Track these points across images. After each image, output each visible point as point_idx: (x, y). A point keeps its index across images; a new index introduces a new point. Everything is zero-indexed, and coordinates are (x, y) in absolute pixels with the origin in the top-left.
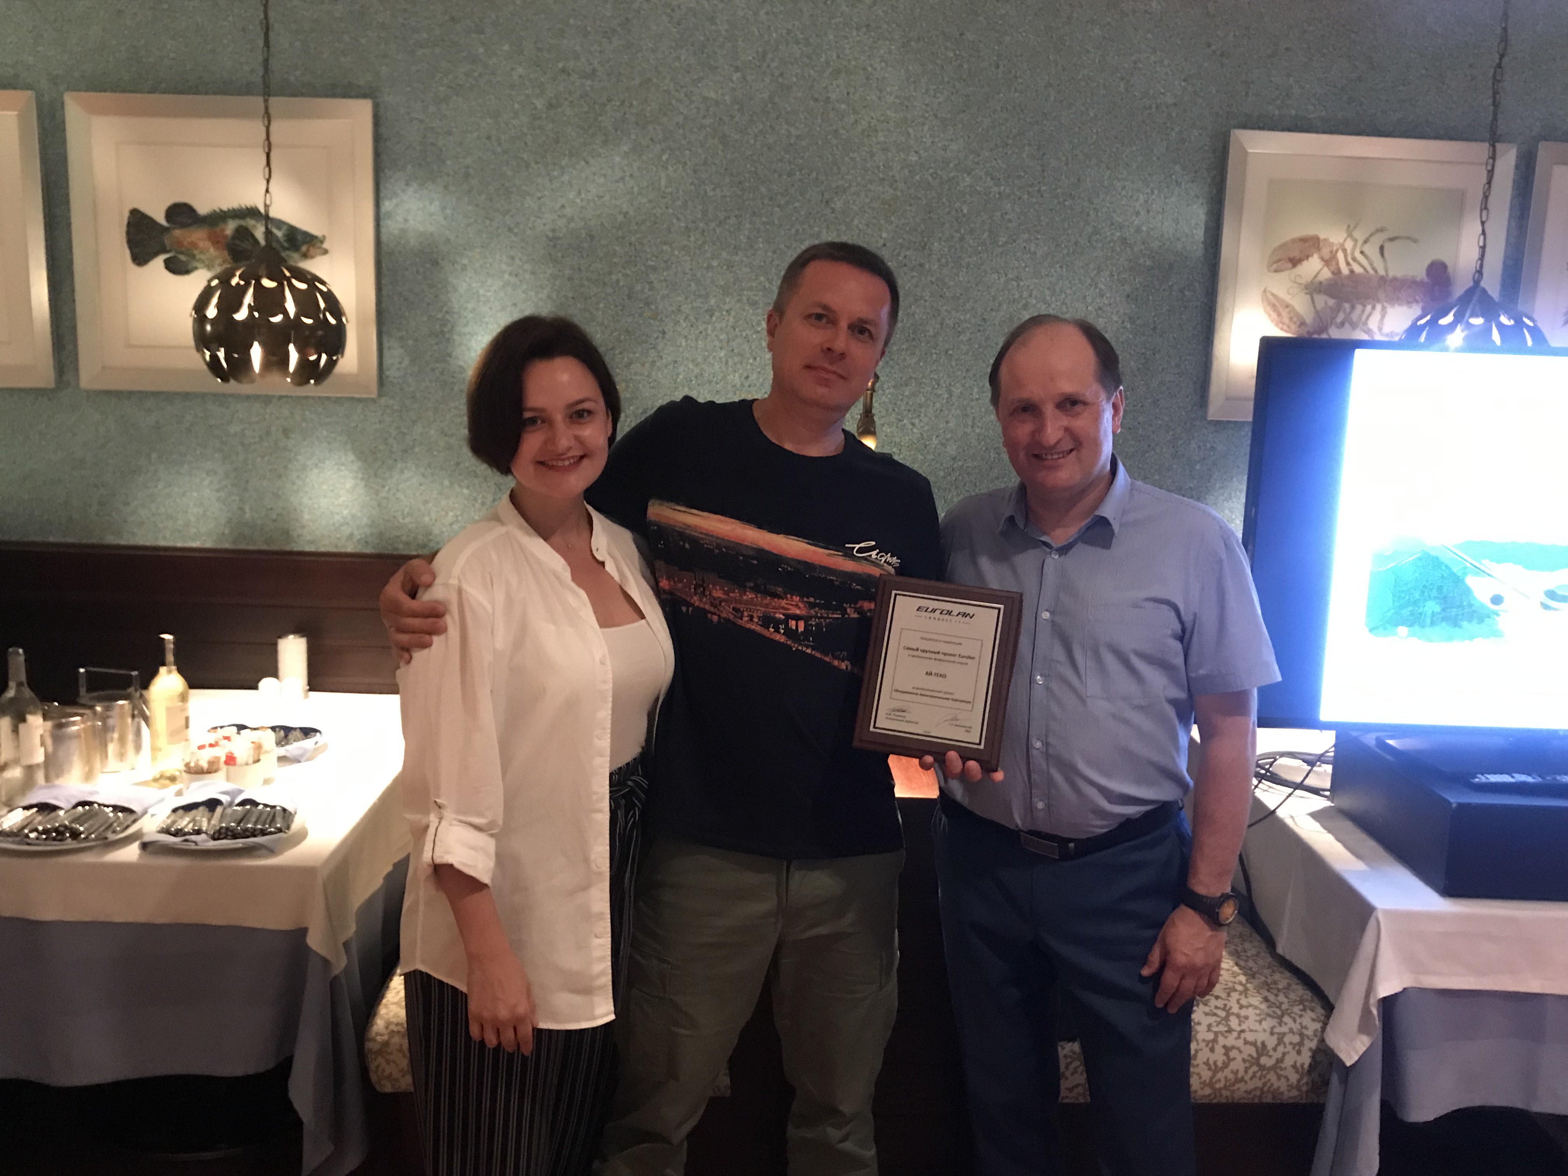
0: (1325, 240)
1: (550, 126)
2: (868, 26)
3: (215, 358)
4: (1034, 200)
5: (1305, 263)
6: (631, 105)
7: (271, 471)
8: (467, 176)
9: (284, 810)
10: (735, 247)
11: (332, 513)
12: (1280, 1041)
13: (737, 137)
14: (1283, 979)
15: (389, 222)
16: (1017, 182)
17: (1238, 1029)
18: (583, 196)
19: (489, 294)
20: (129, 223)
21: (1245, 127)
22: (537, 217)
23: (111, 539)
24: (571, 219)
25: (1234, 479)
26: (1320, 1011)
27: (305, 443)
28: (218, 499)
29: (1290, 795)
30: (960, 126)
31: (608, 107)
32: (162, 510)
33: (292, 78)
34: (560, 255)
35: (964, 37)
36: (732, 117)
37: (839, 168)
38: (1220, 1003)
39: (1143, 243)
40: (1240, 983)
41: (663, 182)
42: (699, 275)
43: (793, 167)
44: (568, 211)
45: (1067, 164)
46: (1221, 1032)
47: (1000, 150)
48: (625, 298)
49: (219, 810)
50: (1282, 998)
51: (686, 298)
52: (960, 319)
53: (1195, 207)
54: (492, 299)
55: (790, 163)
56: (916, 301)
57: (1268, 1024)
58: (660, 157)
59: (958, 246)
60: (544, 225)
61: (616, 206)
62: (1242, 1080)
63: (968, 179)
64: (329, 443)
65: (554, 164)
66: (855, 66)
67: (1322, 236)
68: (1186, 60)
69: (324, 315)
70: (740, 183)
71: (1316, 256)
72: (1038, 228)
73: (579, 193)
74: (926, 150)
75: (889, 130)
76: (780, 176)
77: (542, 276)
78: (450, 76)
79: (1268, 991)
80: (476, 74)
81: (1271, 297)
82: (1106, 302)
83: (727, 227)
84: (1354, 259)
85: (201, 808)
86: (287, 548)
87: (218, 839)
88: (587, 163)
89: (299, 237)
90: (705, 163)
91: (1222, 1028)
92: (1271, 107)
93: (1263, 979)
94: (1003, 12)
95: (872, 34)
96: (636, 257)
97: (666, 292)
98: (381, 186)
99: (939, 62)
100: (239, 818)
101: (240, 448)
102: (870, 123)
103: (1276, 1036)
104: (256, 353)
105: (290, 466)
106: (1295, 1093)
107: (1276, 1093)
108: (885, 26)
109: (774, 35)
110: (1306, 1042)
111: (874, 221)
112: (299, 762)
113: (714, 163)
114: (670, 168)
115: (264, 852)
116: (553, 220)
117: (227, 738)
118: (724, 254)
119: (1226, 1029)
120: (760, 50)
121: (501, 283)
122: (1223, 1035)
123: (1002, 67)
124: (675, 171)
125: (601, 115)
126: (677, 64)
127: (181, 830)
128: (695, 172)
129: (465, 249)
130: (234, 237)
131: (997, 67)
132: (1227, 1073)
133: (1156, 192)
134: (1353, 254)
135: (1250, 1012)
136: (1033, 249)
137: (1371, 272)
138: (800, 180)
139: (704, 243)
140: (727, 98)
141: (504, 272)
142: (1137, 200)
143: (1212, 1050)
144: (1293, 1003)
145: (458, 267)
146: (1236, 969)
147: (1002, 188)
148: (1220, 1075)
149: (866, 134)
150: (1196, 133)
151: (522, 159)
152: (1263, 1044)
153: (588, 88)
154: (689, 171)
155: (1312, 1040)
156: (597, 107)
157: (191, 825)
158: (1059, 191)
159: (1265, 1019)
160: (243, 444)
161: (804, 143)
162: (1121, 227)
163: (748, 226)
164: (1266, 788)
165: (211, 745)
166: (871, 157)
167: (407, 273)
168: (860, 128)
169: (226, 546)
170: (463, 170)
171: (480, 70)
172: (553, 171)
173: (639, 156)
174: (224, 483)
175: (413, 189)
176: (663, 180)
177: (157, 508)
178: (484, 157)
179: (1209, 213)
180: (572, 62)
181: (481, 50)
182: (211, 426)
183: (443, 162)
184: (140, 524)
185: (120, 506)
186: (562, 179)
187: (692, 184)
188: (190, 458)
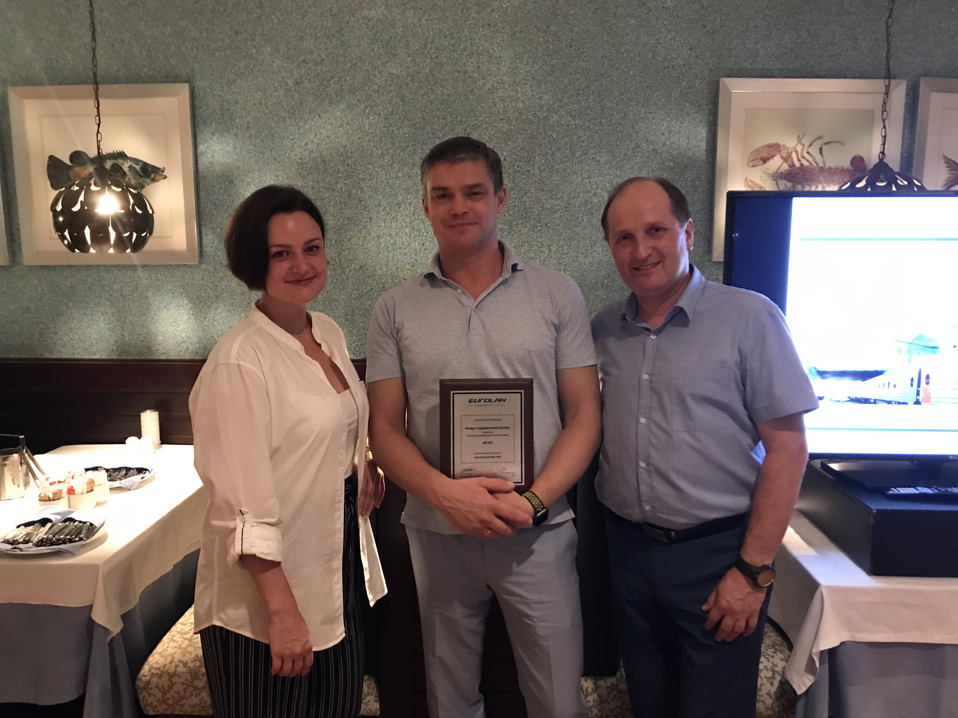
0: (783, 145)
1: (297, 95)
2: (489, 25)
4: (598, 128)
5: (771, 160)
6: (346, 80)
7: (139, 311)
8: (248, 127)
9: (92, 525)
10: (412, 165)
11: (175, 335)
13: (410, 97)
15: (203, 158)
16: (586, 117)
18: (318, 137)
20: (48, 165)
21: (729, 76)
22: (292, 151)
23: (47, 355)
24: (312, 152)
27: (159, 294)
28: (109, 329)
30: (549, 84)
31: (332, 82)
32: (77, 337)
33: (142, 73)
34: (306, 173)
35: (549, 28)
36: (407, 84)
37: (475, 114)
39: (668, 152)
41: (367, 126)
42: (391, 182)
43: (446, 113)
44: (310, 146)
45: (617, 105)
47: (575, 98)
48: (347, 198)
49: (47, 525)
51: (384, 197)
52: (553, 204)
53: (699, 128)
55: (444, 111)
56: (526, 193)
58: (365, 111)
59: (550, 158)
60: (296, 155)
61: (339, 142)
63: (555, 117)
64: (172, 293)
65: (301, 118)
66: (482, 50)
67: (781, 144)
68: (690, 37)
70: (414, 124)
71: (778, 156)
72: (601, 145)
73: (316, 135)
74: (528, 99)
75: (505, 88)
76: (438, 119)
78: (236, 68)
80: (251, 66)
81: (750, 183)
83: (407, 152)
84: (803, 157)
85: (36, 525)
86: (150, 357)
87: (41, 546)
88: (320, 116)
89: (150, 169)
90: (392, 113)
92: (746, 64)
94: (573, 12)
95: (492, 29)
96: (352, 173)
97: (371, 194)
98: (198, 137)
99: (534, 45)
100: (59, 531)
101: (120, 298)
102: (492, 84)
104: (88, 233)
105: (150, 308)
106: (770, 712)
108: (500, 25)
109: (431, 33)
111: (498, 145)
112: (130, 490)
113: (397, 113)
114: (371, 117)
115: (68, 554)
116: (301, 152)
117: (75, 477)
118: (406, 169)
120: (423, 42)
123: (574, 47)
124: (374, 119)
125: (327, 87)
126: (373, 54)
127: (17, 540)
128: (386, 119)
129: (249, 172)
130: (111, 171)
131: (571, 46)
133: (674, 120)
136: (598, 159)
137: (815, 164)
138: (451, 122)
139: (393, 162)
140: (404, 73)
142: (663, 125)
145: (244, 183)
147: (577, 121)
149: (491, 91)
150: (698, 82)
151: (281, 116)
153: (319, 71)
154: (382, 119)
155: (779, 675)
156: (325, 82)
157: (24, 537)
158: (613, 121)
160: (122, 295)
161: (452, 99)
162: (653, 143)
163: (420, 151)
165: (59, 482)
166: (494, 105)
167: (215, 188)
168: (486, 88)
169: (115, 357)
170: (246, 125)
171: (254, 63)
172: (300, 122)
173: (352, 111)
174: (112, 320)
175: (216, 137)
176: (367, 125)
177: (74, 336)
178: (258, 116)
179: (709, 131)
180: (309, 56)
181: (254, 51)
182: (103, 285)
183: (234, 120)
184: (64, 346)
185: (52, 335)
186: (306, 127)
187: (384, 126)
188: (91, 305)
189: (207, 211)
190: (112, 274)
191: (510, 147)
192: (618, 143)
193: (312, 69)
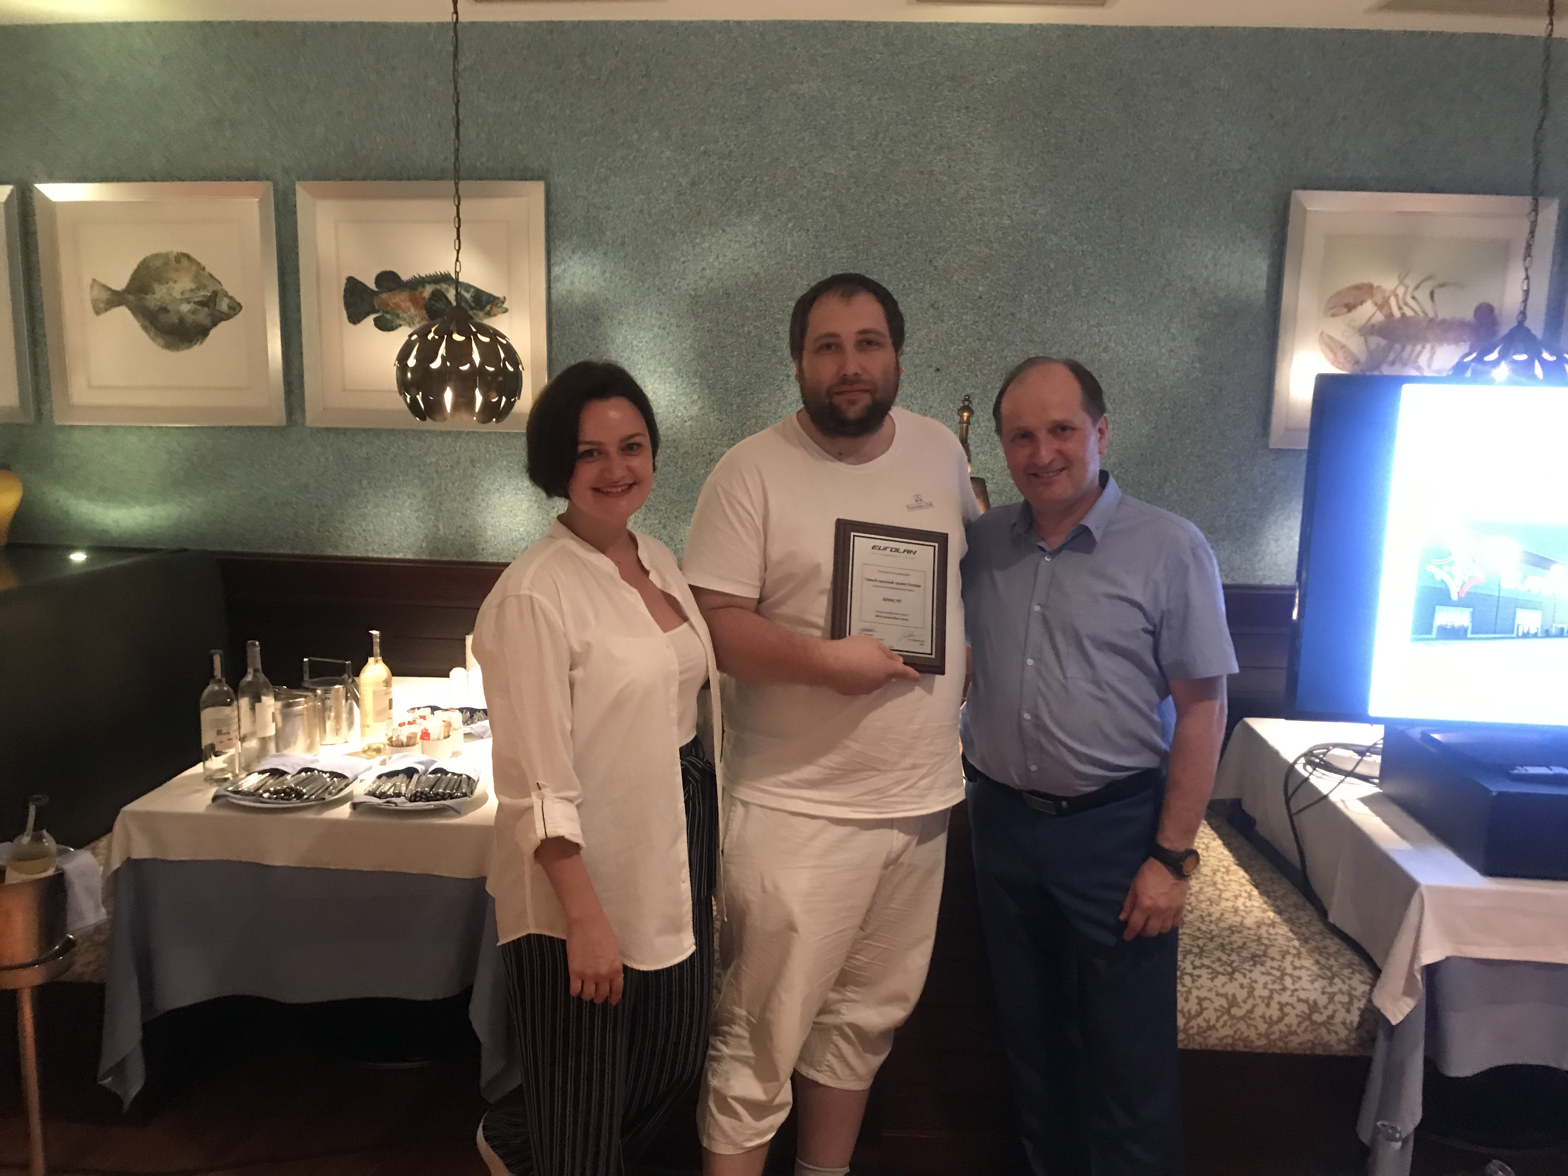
0: (1378, 287)
1: (693, 200)
2: (967, 108)
3: (414, 400)
5: (1359, 308)
6: (762, 181)
7: (460, 494)
8: (623, 244)
9: (469, 778)
11: (510, 530)
12: (1331, 999)
13: (852, 206)
14: (1333, 944)
15: (559, 285)
16: (1098, 241)
17: (1292, 987)
18: (721, 259)
19: (641, 345)
20: (345, 290)
21: (1304, 188)
22: (682, 278)
23: (330, 552)
24: (711, 280)
25: (1293, 502)
26: (1369, 974)
27: (488, 471)
28: (417, 518)
29: (1342, 782)
30: (1048, 193)
31: (743, 183)
32: (371, 527)
33: (478, 164)
34: (701, 310)
35: (1052, 115)
36: (849, 189)
37: (941, 232)
38: (1275, 964)
39: (1211, 293)
40: (1294, 947)
41: (789, 247)
43: (900, 231)
44: (708, 273)
45: (1142, 225)
46: (1275, 990)
47: (1084, 213)
49: (416, 777)
50: (1332, 961)
53: (1258, 260)
54: (644, 348)
55: (898, 227)
56: (1008, 345)
57: (1319, 984)
58: (787, 225)
59: (1044, 297)
61: (749, 268)
62: (1295, 1033)
63: (1054, 239)
64: (509, 471)
65: (697, 233)
66: (956, 143)
67: (1375, 284)
68: (1251, 130)
69: (504, 365)
70: (855, 245)
71: (1369, 302)
72: (1117, 281)
73: (717, 257)
74: (1017, 214)
75: (985, 198)
76: (890, 239)
77: (685, 329)
78: (610, 159)
79: (1320, 955)
80: (631, 157)
81: (1328, 339)
82: (1178, 345)
84: (1406, 304)
85: (401, 776)
86: (474, 559)
87: (415, 801)
88: (724, 231)
89: (484, 298)
90: (825, 229)
91: (1277, 986)
92: (1329, 170)
93: (1314, 943)
95: (971, 114)
98: (552, 255)
99: (1029, 137)
100: (432, 784)
101: (435, 475)
102: (968, 191)
103: (1327, 996)
104: (448, 396)
105: (476, 490)
106: (1344, 1047)
107: (1326, 1046)
108: (982, 108)
109: (886, 118)
110: (1355, 1001)
111: (971, 277)
112: (482, 738)
113: (833, 230)
114: (795, 234)
115: (452, 813)
116: (695, 281)
117: (424, 718)
119: (1280, 987)
120: (873, 131)
121: (651, 336)
122: (1277, 992)
123: (1085, 141)
124: (799, 237)
125: (736, 190)
126: (802, 145)
127: (385, 793)
128: (816, 237)
129: (621, 307)
130: (430, 299)
131: (1081, 141)
132: (1282, 1026)
133: (1223, 248)
134: (1404, 299)
135: (1303, 973)
136: (1112, 299)
137: (1421, 314)
138: (907, 243)
140: (844, 172)
141: (653, 326)
142: (1206, 255)
143: (1268, 1005)
144: (1343, 967)
145: (616, 322)
146: (1290, 934)
147: (1085, 246)
148: (1276, 1028)
149: (965, 201)
150: (1259, 194)
151: (669, 229)
152: (1315, 1002)
153: (725, 167)
154: (811, 237)
155: (1360, 1000)
156: (733, 183)
157: (392, 790)
158: (1136, 248)
159: (1316, 980)
160: (437, 472)
161: (910, 211)
162: (1191, 279)
164: (1320, 775)
165: (410, 723)
166: (969, 222)
167: (573, 327)
168: (959, 196)
169: (424, 557)
170: (620, 239)
171: (635, 154)
172: (696, 238)
173: (769, 225)
174: (422, 505)
175: (578, 256)
176: (789, 245)
177: (367, 525)
178: (638, 228)
179: (1271, 266)
180: (712, 145)
181: (636, 136)
182: (411, 457)
183: (604, 233)
184: (353, 539)
185: (338, 525)
186: (703, 245)
187: (813, 248)
188: (394, 484)
189: (560, 358)
190: (425, 441)
191: (989, 280)
192: (1142, 277)
193: (717, 163)
